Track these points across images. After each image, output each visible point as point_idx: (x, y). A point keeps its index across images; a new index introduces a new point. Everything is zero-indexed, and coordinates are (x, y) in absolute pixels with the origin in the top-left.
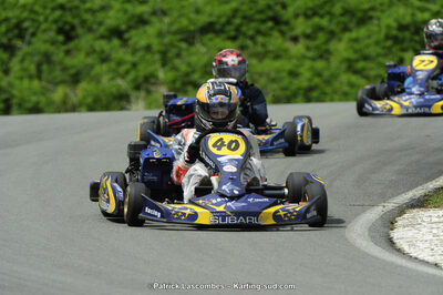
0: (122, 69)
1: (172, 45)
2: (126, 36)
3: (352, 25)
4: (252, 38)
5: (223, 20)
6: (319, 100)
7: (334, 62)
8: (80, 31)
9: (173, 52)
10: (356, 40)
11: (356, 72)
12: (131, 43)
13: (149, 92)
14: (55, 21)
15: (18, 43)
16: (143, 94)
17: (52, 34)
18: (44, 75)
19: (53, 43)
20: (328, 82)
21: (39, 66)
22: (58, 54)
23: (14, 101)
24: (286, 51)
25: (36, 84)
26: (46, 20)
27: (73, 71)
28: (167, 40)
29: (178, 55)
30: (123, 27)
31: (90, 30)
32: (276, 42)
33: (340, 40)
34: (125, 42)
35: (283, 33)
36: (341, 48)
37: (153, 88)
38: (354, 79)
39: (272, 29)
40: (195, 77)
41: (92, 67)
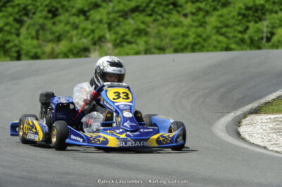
0: (86, 33)
1: (115, 19)
2: (88, 14)
3: (219, 7)
4: (160, 15)
5: (144, 5)
6: (202, 49)
7: (209, 28)
8: (60, 11)
9: (114, 24)
10: (221, 16)
11: (222, 34)
12: (91, 18)
13: (101, 47)
14: (47, 6)
15: (25, 18)
16: (97, 47)
17: (45, 13)
18: (40, 37)
19: (46, 18)
20: (205, 40)
21: (37, 32)
22: (49, 24)
23: (23, 52)
24: (181, 22)
25: (35, 42)
26: (41, 5)
27: (57, 34)
28: (112, 16)
29: (118, 25)
30: (86, 9)
31: (67, 11)
32: (175, 17)
33: (212, 16)
34: (87, 19)
35: (178, 12)
36: (213, 20)
37: (102, 44)
38: (221, 38)
39: (172, 9)
40: (128, 37)
41: (68, 32)
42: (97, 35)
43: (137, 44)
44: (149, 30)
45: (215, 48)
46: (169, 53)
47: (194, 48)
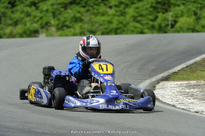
0: (36, 19)
1: (57, 9)
2: (38, 5)
3: (136, 1)
4: (92, 6)
6: (122, 32)
7: (128, 17)
8: (17, 3)
9: (57, 13)
10: (137, 8)
11: (138, 22)
12: (40, 8)
13: (47, 30)
16: (44, 30)
17: (6, 4)
18: (3, 22)
19: (7, 8)
20: (125, 26)
22: (9, 12)
24: (107, 12)
27: (15, 20)
28: (55, 7)
29: (60, 14)
30: (37, 1)
31: (22, 3)
32: (102, 8)
33: (131, 7)
34: (37, 8)
35: (105, 5)
36: (131, 11)
37: (48, 28)
38: (137, 25)
39: (100, 3)
40: (67, 23)
41: (23, 18)
42: (44, 21)
43: (74, 28)
44: (83, 17)
45: (133, 32)
46: (98, 34)
47: (116, 31)
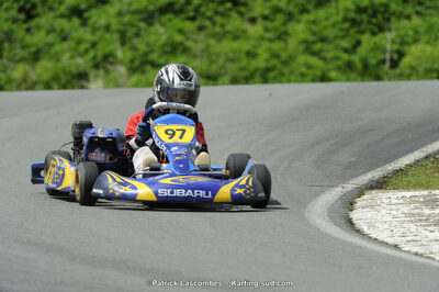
0: (83, 47)
1: (131, 24)
2: (86, 15)
3: (310, 7)
4: (210, 19)
6: (279, 79)
7: (292, 43)
8: (40, 9)
9: (130, 34)
10: (314, 22)
11: (314, 54)
12: (91, 22)
13: (107, 71)
16: (101, 72)
17: (14, 13)
18: (5, 53)
19: (15, 21)
20: (285, 63)
22: (20, 31)
24: (244, 32)
27: (33, 49)
28: (126, 19)
29: (137, 35)
30: (83, 6)
31: (51, 9)
32: (235, 22)
33: (298, 21)
34: (84, 22)
35: (241, 14)
36: (299, 30)
37: (110, 67)
38: (313, 60)
39: (230, 10)
40: (154, 56)
41: (51, 45)
42: (100, 51)
44: (189, 44)
45: (303, 77)
46: (224, 84)
47: (265, 76)
